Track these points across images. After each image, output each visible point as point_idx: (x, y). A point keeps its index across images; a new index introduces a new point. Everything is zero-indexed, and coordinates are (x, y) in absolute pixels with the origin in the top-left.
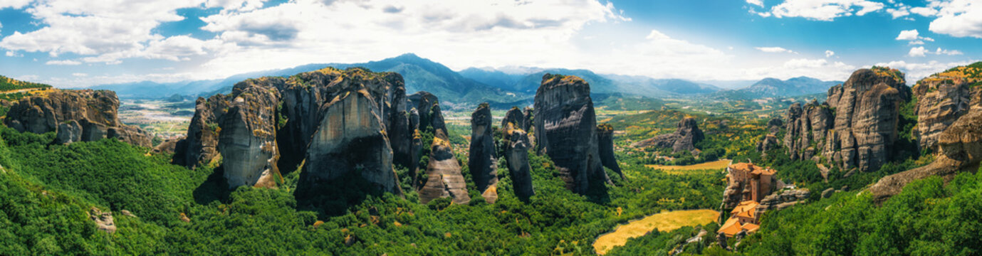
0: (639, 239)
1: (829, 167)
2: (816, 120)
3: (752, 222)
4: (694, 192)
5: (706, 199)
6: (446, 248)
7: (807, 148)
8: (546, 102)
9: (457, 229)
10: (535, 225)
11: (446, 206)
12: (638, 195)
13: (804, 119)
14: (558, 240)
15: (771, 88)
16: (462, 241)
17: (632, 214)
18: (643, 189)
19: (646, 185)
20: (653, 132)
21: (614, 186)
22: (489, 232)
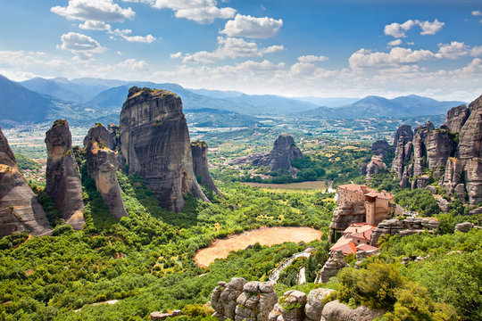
0: (240, 253)
1: (449, 200)
2: (431, 146)
3: (368, 243)
4: (294, 210)
5: (306, 217)
6: (30, 287)
7: (420, 175)
8: (134, 119)
9: (40, 263)
10: (130, 245)
11: (23, 241)
12: (236, 211)
13: (416, 143)
14: (156, 257)
15: (375, 108)
16: (49, 274)
17: (231, 230)
18: (240, 205)
19: (243, 202)
20: (248, 150)
21: (210, 204)
22: (79, 260)
